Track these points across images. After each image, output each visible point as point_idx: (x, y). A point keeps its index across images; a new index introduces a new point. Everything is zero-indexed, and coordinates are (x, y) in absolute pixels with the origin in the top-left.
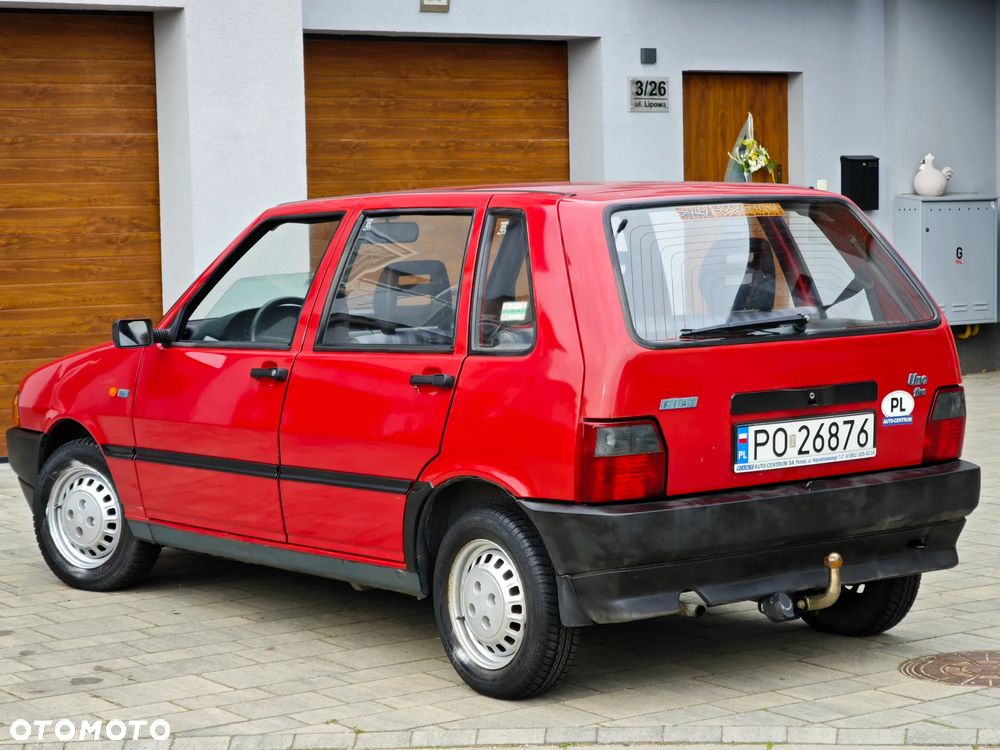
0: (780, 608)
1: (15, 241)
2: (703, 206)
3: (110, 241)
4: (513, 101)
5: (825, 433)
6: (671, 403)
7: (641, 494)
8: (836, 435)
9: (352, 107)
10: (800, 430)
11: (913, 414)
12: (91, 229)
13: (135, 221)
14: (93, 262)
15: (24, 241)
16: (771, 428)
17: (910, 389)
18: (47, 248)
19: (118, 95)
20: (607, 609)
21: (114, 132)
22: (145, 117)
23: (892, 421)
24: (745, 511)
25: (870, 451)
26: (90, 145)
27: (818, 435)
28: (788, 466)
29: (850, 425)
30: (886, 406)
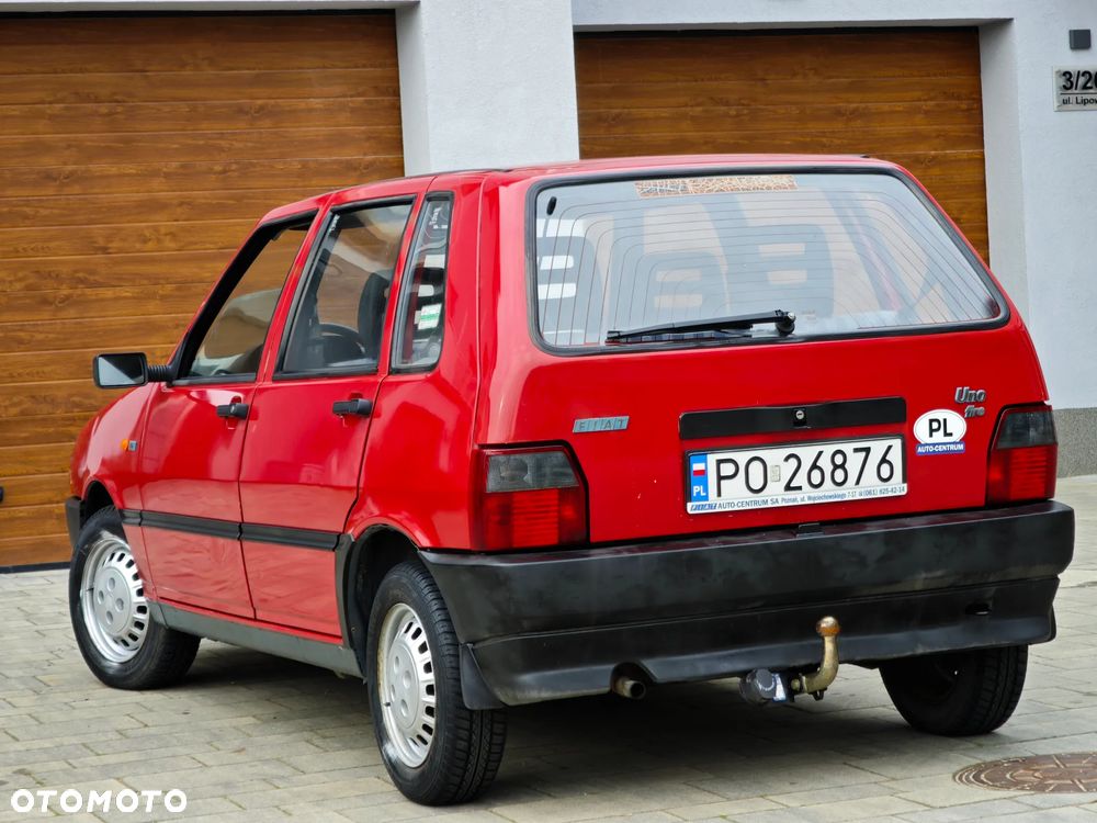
0: (757, 689)
2: (676, 180)
5: (825, 463)
6: (587, 425)
7: (554, 540)
8: (842, 466)
10: (787, 459)
11: (964, 440)
16: (742, 457)
17: (958, 408)
20: (513, 686)
23: (931, 449)
24: (696, 563)
25: (898, 487)
27: (814, 466)
28: (770, 505)
29: (864, 454)
30: (921, 428)
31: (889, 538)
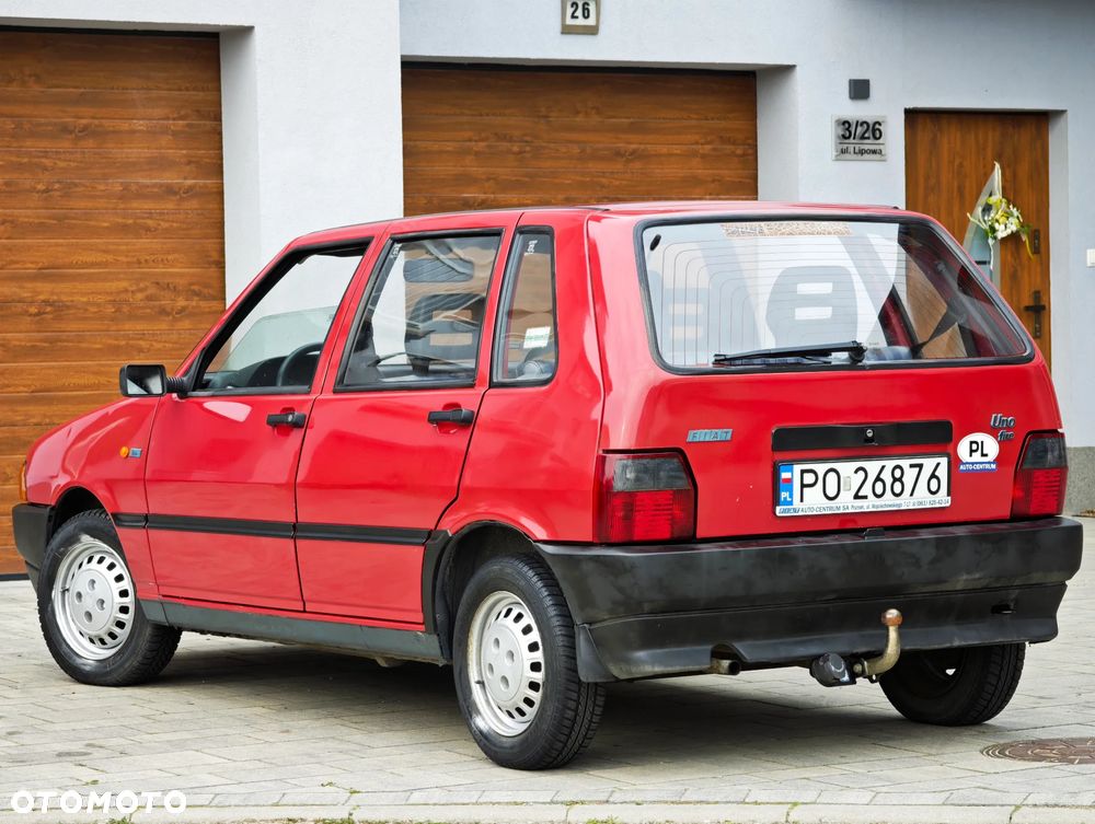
0: (830, 670)
1: (49, 309)
3: (163, 312)
4: (685, 147)
5: (886, 476)
6: (698, 435)
7: (667, 536)
8: (900, 480)
9: (477, 154)
10: (856, 472)
11: (998, 460)
12: (140, 296)
13: (196, 288)
14: (142, 336)
15: (59, 309)
16: (821, 468)
17: (993, 432)
18: (85, 319)
19: (174, 134)
20: (628, 661)
21: (170, 178)
22: (207, 160)
23: (970, 467)
24: (785, 558)
25: (943, 499)
26: (141, 194)
27: (878, 479)
28: (841, 511)
29: (918, 469)
30: (963, 449)
31: (939, 542)
